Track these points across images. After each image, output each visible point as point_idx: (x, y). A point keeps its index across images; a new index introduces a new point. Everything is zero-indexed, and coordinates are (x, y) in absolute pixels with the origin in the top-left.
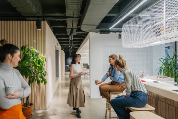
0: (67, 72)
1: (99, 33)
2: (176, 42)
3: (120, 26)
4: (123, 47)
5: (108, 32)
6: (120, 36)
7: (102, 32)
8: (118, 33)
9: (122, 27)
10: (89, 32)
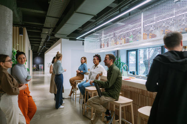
0: (34, 71)
1: (69, 40)
2: (118, 50)
3: (83, 38)
4: (85, 52)
5: (76, 40)
6: (83, 44)
7: (71, 39)
8: (82, 41)
9: (84, 38)
10: (60, 38)
